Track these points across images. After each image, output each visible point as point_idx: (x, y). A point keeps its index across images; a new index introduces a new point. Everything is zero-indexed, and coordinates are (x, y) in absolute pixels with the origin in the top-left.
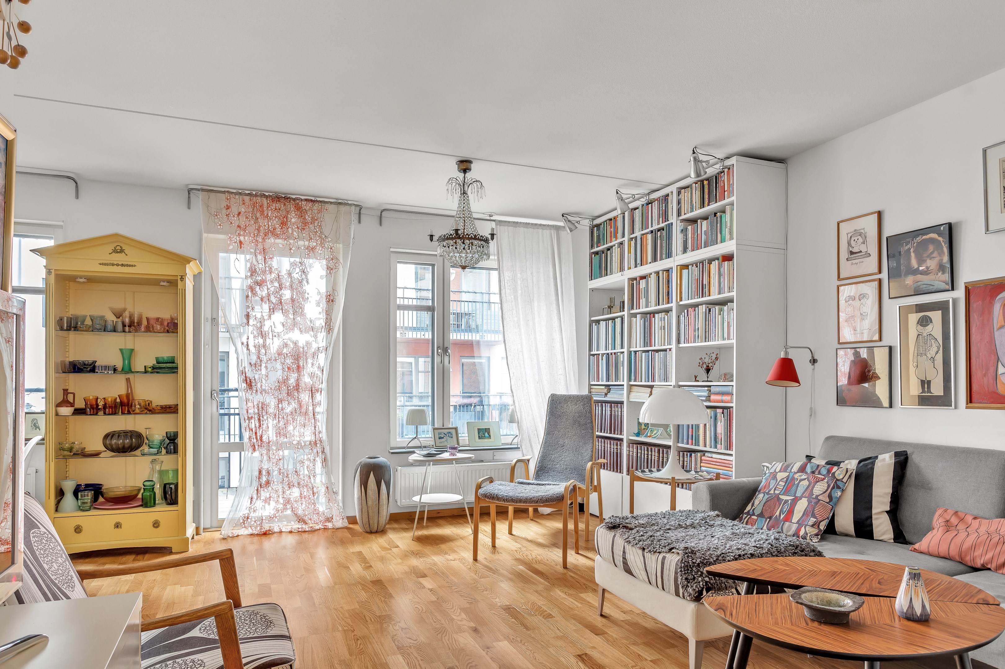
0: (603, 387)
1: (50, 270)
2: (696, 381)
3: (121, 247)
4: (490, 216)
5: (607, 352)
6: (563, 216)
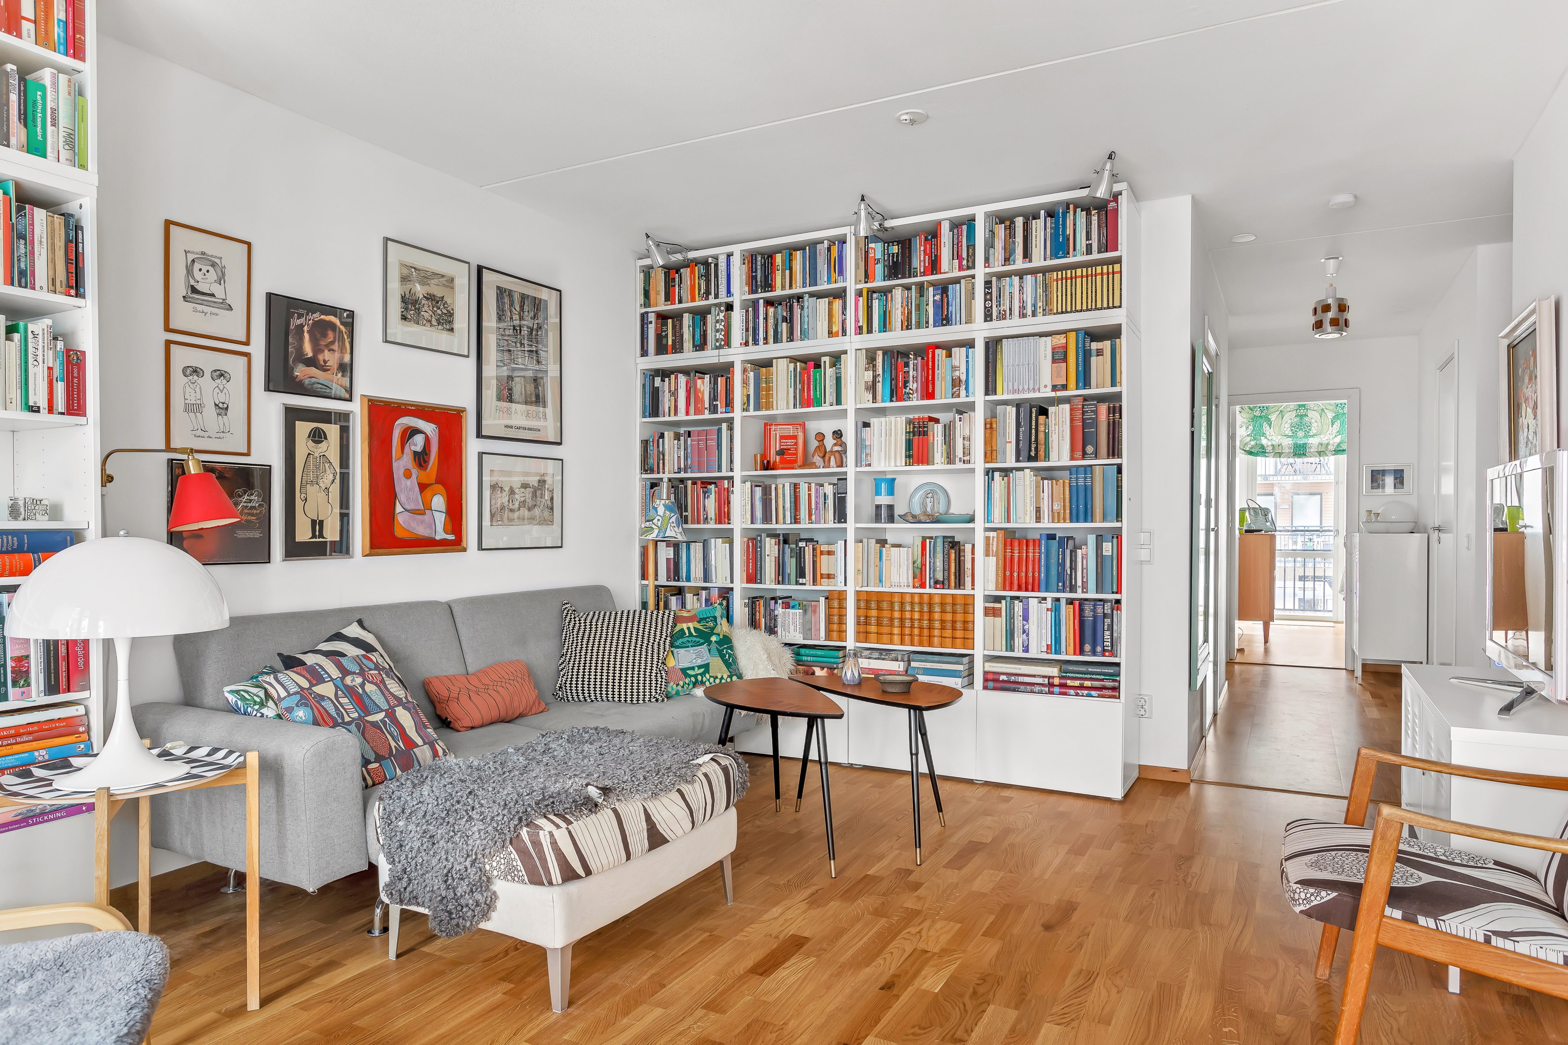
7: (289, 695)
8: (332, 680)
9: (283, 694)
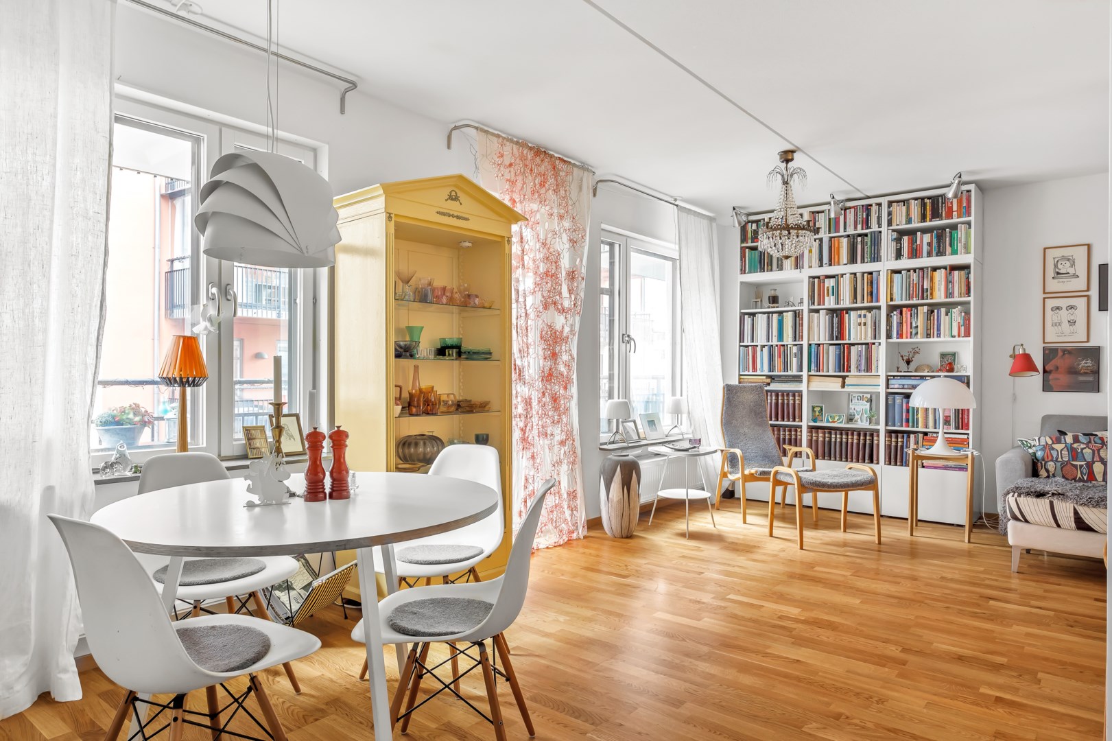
0: (765, 377)
1: (390, 214)
2: (898, 371)
3: (456, 193)
4: (676, 200)
5: (770, 343)
6: (734, 209)
7: (1039, 445)
8: (1066, 443)
9: (1038, 444)
